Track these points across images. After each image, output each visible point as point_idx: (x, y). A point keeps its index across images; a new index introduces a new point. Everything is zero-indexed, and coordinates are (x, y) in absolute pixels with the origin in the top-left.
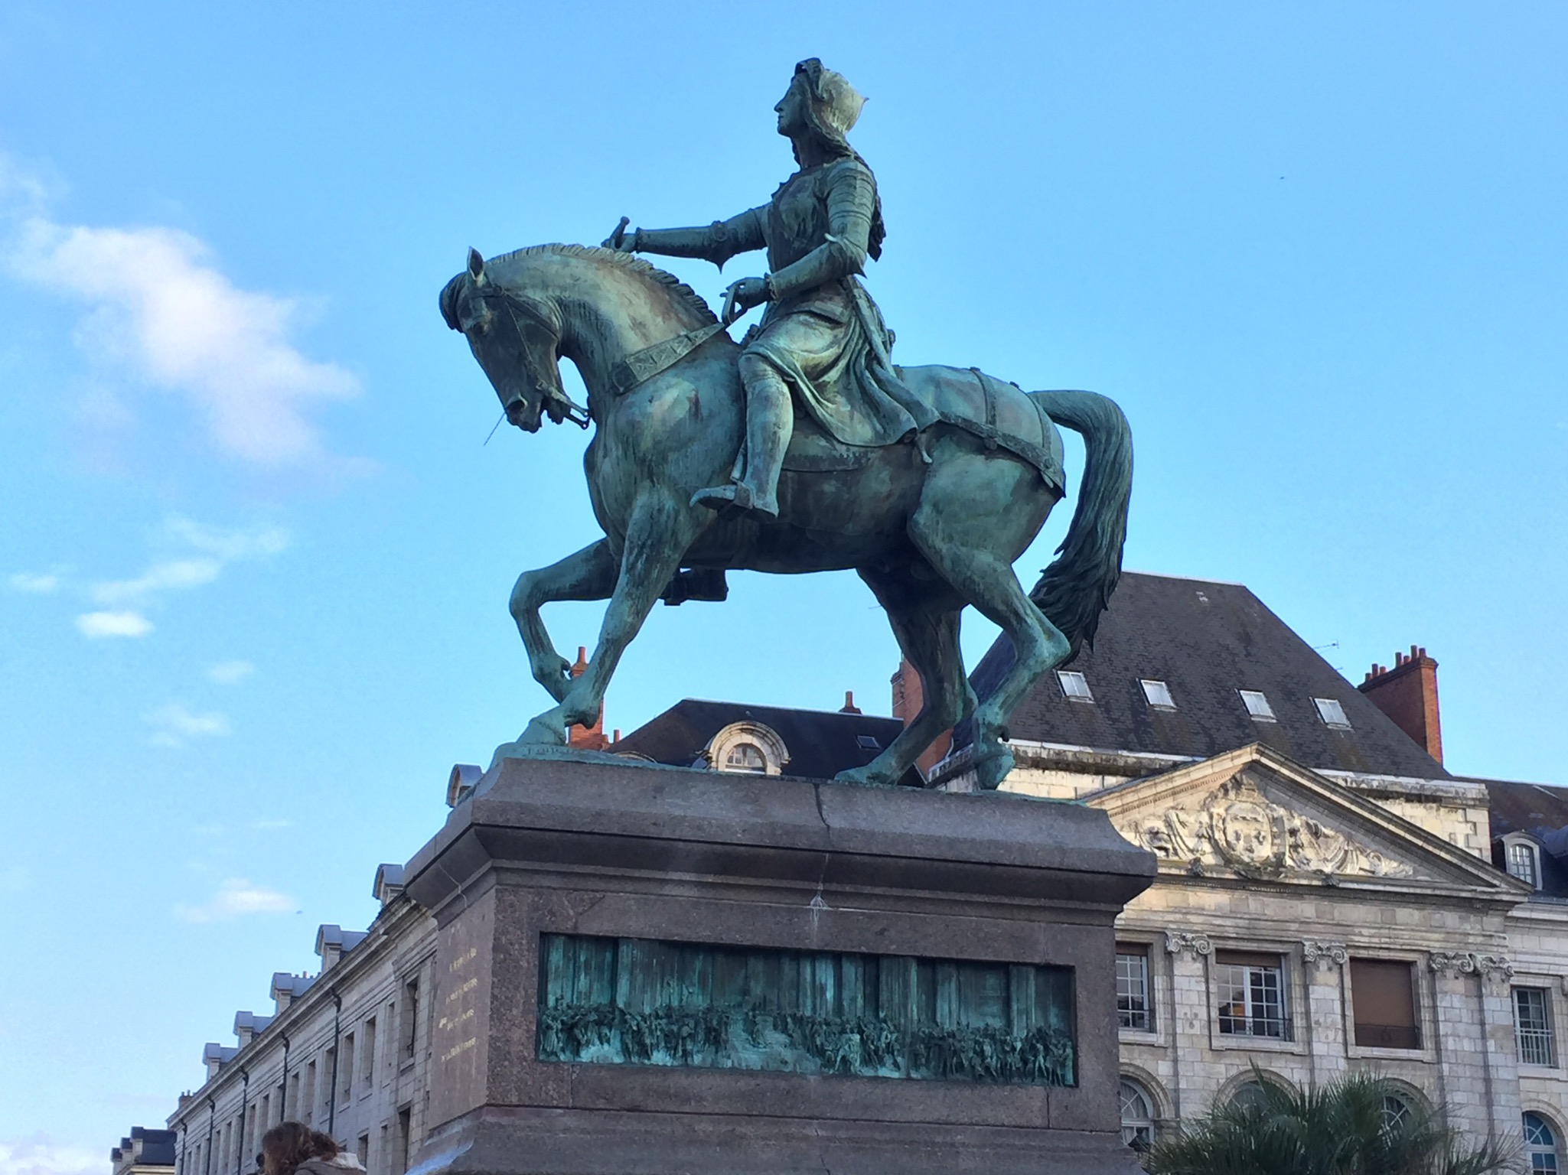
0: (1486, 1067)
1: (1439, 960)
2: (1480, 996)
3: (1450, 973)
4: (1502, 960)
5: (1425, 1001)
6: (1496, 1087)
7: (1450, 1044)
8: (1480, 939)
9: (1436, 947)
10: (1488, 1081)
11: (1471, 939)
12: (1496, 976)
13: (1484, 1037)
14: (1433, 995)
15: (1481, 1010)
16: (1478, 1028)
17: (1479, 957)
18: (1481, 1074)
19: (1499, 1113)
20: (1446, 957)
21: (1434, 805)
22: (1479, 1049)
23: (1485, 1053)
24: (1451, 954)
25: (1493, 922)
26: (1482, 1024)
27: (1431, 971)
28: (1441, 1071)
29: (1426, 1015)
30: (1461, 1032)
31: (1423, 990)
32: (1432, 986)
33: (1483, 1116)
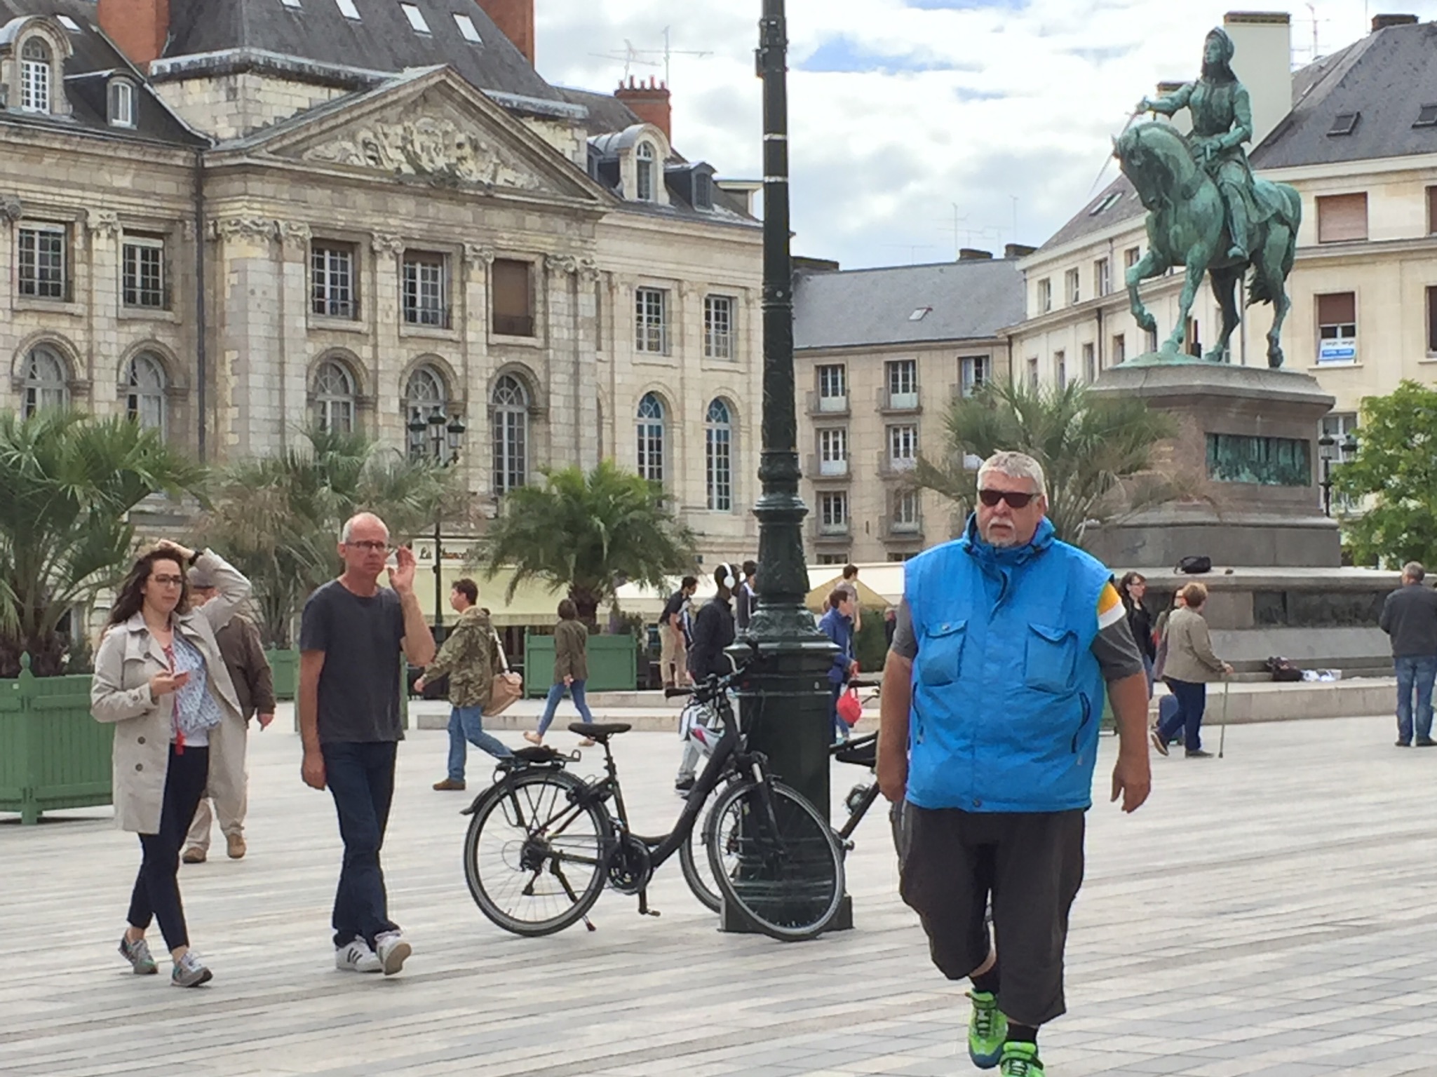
0: (576, 352)
1: (553, 261)
2: (575, 292)
3: (557, 273)
4: (592, 262)
5: (539, 297)
6: (583, 369)
7: (555, 333)
8: (579, 244)
9: (550, 249)
10: (577, 364)
11: (573, 244)
12: (587, 275)
13: (576, 327)
14: (546, 291)
15: (576, 304)
16: (571, 319)
17: (578, 259)
18: (572, 359)
19: (583, 390)
20: (556, 259)
21: (552, 124)
22: (572, 337)
23: (576, 340)
24: (560, 256)
25: (587, 228)
26: (576, 316)
27: (546, 270)
28: (548, 355)
29: (539, 308)
30: (562, 323)
31: (539, 287)
32: (545, 284)
33: (572, 392)
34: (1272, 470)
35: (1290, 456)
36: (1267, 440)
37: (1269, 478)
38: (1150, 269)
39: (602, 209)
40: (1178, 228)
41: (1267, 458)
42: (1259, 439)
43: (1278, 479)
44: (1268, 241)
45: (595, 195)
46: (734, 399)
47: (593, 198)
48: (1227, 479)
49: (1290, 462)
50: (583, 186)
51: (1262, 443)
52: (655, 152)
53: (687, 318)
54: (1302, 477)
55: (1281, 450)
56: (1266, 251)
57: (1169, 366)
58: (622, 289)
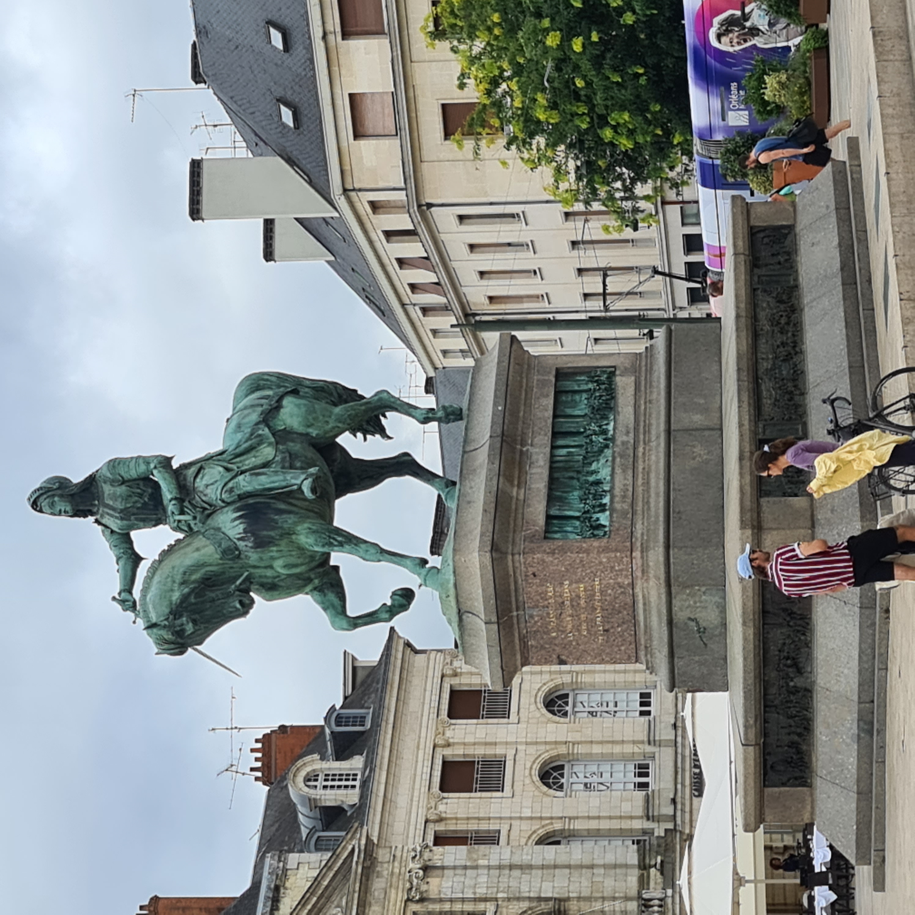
0: (500, 867)
1: (413, 893)
2: (443, 868)
3: (424, 887)
4: (414, 850)
5: (447, 907)
6: (516, 860)
7: (481, 891)
8: (396, 864)
9: (402, 896)
10: (511, 867)
11: (397, 871)
12: (427, 855)
13: (476, 867)
14: (441, 900)
15: (455, 868)
16: (469, 872)
17: (411, 865)
18: (507, 872)
19: (537, 861)
20: (411, 889)
21: (282, 891)
22: (486, 872)
23: (489, 867)
24: (408, 885)
25: (382, 855)
26: (465, 867)
27: (422, 900)
28: (504, 899)
29: (458, 907)
30: (472, 883)
31: (437, 907)
32: (434, 901)
33: (540, 872)
34: (594, 427)
35: (577, 397)
36: (556, 435)
37: (605, 432)
38: (332, 597)
39: (363, 842)
40: (278, 564)
41: (578, 433)
42: (553, 447)
43: (605, 417)
44: (302, 429)
45: (350, 848)
46: (546, 689)
47: (353, 850)
48: (606, 500)
49: (584, 396)
50: (341, 861)
51: (560, 442)
52: (314, 770)
53: (470, 739)
54: (604, 377)
55: (569, 411)
56: (314, 432)
57: (455, 585)
58: (441, 808)
